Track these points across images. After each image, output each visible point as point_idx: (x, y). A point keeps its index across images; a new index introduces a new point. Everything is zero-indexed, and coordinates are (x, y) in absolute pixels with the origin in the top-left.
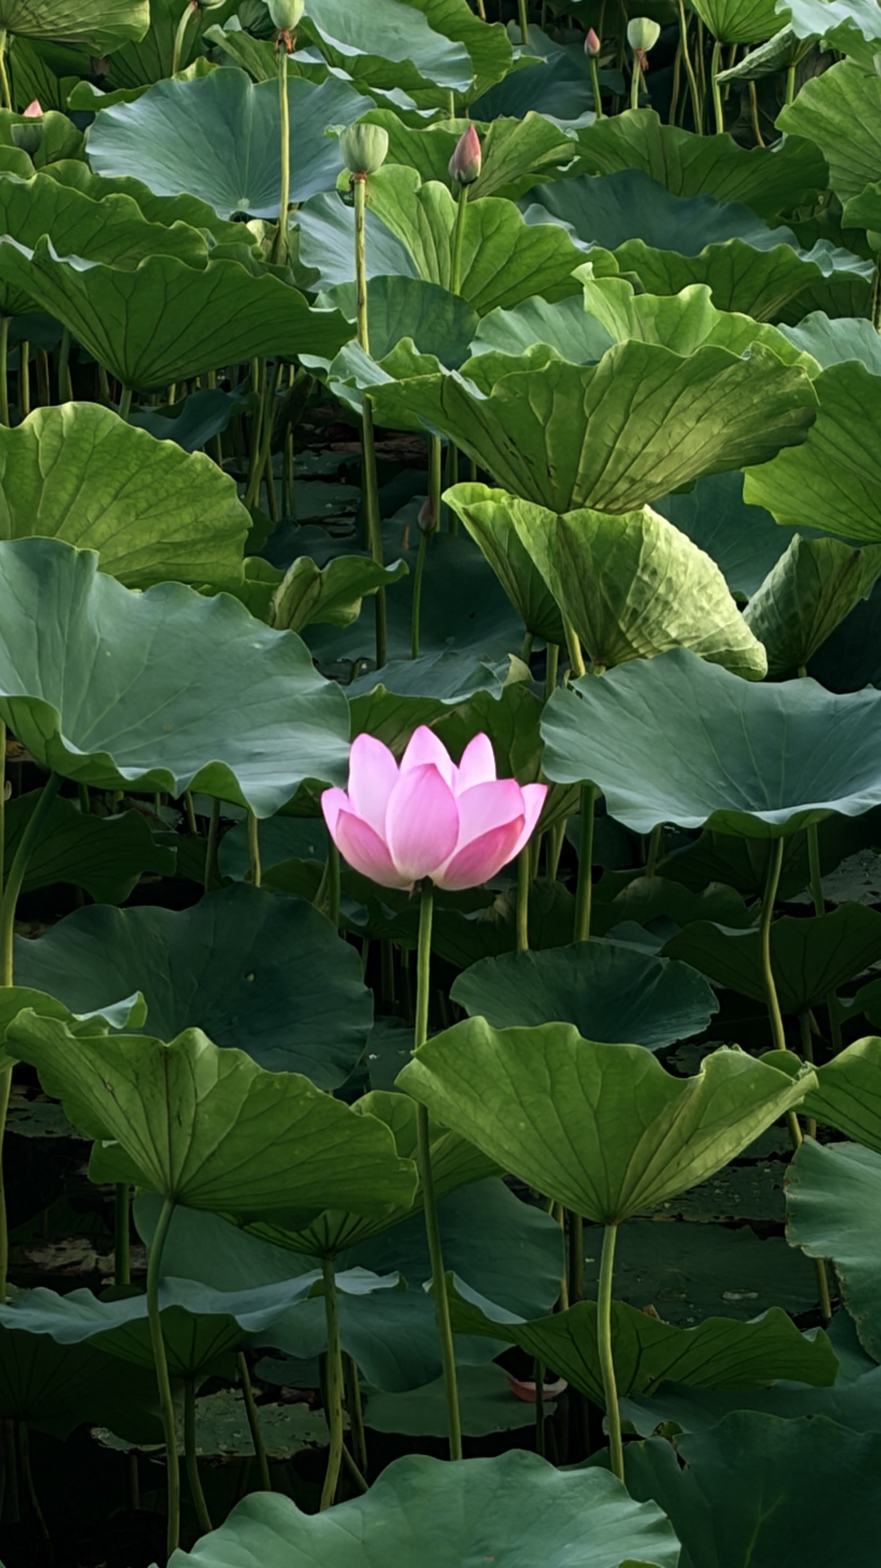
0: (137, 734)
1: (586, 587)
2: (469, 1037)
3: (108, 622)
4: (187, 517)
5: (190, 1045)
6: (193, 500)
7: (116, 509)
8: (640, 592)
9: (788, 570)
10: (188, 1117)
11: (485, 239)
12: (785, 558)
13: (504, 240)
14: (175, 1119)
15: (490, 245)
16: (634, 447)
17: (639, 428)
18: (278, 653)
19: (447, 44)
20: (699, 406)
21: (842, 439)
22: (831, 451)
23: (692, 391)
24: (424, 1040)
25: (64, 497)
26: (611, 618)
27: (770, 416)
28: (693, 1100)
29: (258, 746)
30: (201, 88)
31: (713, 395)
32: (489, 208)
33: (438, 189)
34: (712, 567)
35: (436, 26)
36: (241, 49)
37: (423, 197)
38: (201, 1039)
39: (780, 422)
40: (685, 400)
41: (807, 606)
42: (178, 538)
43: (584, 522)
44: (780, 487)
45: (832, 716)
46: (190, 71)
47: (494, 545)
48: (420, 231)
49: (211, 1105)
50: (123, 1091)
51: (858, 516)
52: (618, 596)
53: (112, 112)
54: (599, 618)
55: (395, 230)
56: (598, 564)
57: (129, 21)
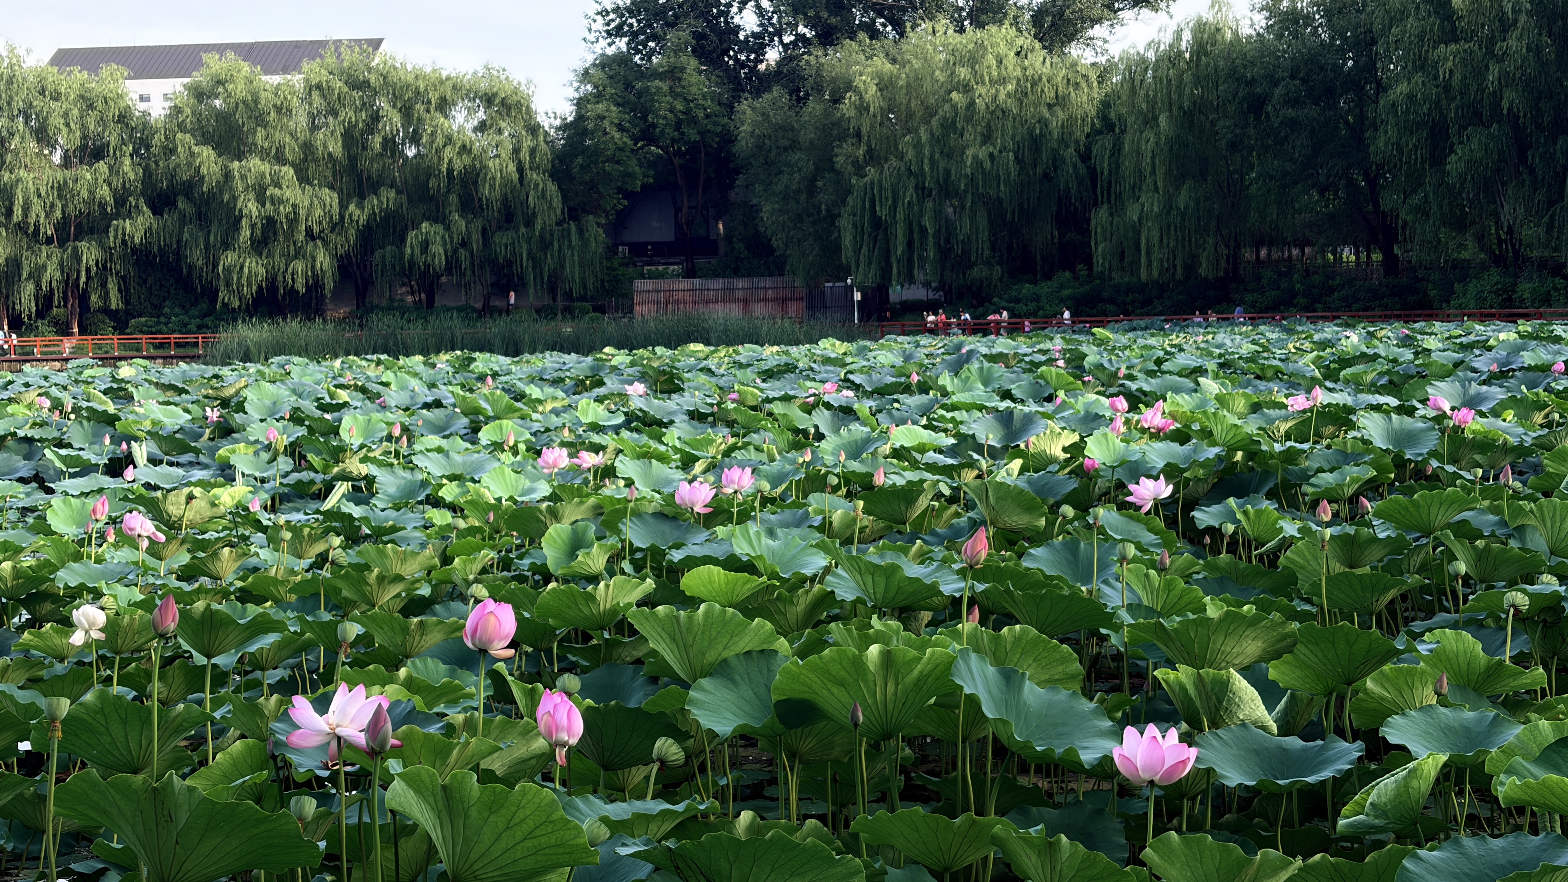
0: (1041, 739)
1: (1208, 698)
2: (1169, 839)
3: (1031, 698)
4: (1060, 669)
5: (1059, 841)
6: (1063, 663)
7: (1035, 665)
8: (1229, 701)
9: (1286, 703)
10: (1058, 868)
11: (1170, 591)
12: (1285, 699)
13: (1176, 592)
14: (1053, 869)
15: (1171, 594)
16: (1228, 649)
17: (1230, 642)
18: (1094, 712)
19: (1154, 537)
20: (1253, 635)
21: (1307, 652)
22: (1302, 657)
23: (1252, 629)
24: (1150, 840)
25: (1016, 660)
26: (1218, 710)
27: (1280, 641)
28: (1255, 867)
29: (1086, 745)
30: (1064, 543)
31: (1259, 631)
32: (1171, 580)
33: (1152, 572)
34: (1256, 693)
35: (1150, 531)
36: (1078, 533)
37: (1147, 576)
38: (1064, 838)
39: (1284, 643)
40: (1247, 633)
41: (1293, 717)
42: (1056, 677)
43: (1208, 674)
44: (1283, 673)
45: (1305, 750)
46: (1060, 538)
47: (1173, 691)
48: (1145, 588)
49: (1067, 864)
50: (1034, 858)
51: (1313, 684)
52: (1220, 702)
53: (1032, 551)
54: (1213, 709)
55: (1135, 588)
56: (1212, 690)
57: (1037, 524)
